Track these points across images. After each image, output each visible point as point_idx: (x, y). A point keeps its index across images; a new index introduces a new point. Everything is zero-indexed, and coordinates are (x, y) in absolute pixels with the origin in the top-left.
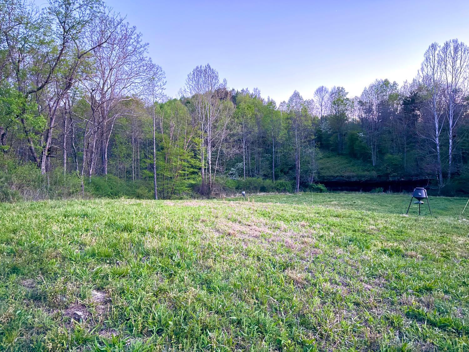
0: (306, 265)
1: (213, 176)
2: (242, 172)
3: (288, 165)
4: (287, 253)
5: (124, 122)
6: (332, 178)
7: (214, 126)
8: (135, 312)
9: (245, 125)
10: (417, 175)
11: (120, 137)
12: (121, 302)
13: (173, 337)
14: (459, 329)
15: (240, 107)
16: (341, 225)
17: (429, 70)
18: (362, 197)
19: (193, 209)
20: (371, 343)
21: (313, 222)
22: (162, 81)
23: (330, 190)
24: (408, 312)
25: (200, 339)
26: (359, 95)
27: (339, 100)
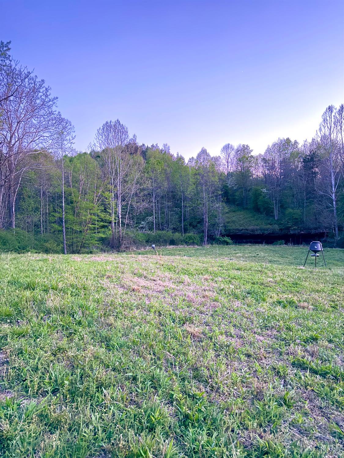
0: (204, 319)
1: (123, 229)
2: (152, 226)
3: (196, 219)
4: (188, 307)
5: (33, 175)
6: (238, 231)
7: (125, 180)
8: (32, 372)
9: (155, 180)
10: (316, 229)
11: (29, 191)
12: (18, 362)
13: (68, 397)
14: (337, 376)
15: (150, 162)
16: (241, 278)
17: (326, 130)
18: (264, 249)
19: (100, 264)
20: (257, 393)
21: (216, 275)
22: (71, 135)
23: (236, 243)
24: (294, 362)
25: (95, 397)
26: (263, 153)
27: (244, 157)
